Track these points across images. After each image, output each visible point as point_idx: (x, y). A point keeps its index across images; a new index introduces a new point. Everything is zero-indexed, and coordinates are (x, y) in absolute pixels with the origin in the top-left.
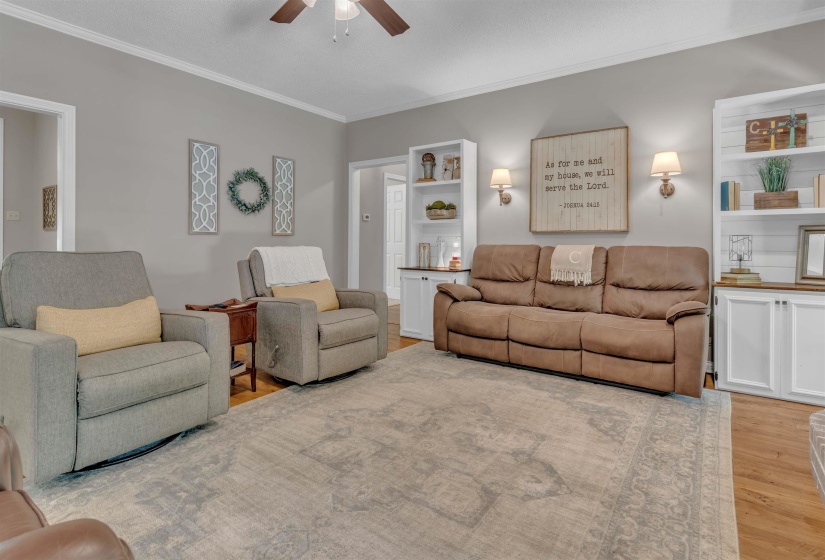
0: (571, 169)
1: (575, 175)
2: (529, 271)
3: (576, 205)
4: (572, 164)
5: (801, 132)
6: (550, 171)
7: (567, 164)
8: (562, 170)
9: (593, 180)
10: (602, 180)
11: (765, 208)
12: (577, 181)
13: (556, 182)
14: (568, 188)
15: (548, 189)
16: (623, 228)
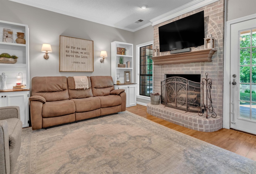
0: (76, 50)
1: (77, 52)
2: (65, 86)
3: (77, 63)
4: (76, 48)
5: (124, 52)
6: (68, 49)
7: (74, 48)
8: (73, 50)
9: (83, 55)
10: (86, 55)
11: (121, 67)
12: (78, 55)
13: (70, 54)
14: (75, 56)
15: (67, 56)
16: (92, 71)
